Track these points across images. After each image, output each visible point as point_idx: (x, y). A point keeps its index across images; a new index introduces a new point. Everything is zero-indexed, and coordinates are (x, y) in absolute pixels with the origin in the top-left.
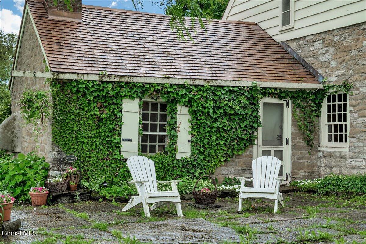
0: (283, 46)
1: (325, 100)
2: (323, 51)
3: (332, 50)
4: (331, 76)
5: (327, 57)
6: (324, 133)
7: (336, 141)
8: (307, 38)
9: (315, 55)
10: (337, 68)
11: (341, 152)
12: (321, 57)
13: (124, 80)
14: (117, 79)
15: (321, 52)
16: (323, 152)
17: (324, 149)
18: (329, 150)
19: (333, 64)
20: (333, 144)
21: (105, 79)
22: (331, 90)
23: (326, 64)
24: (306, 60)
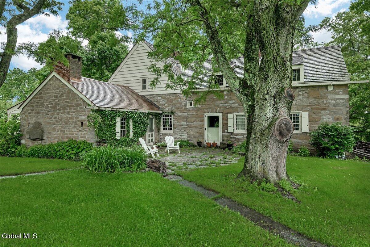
0: (143, 97)
1: (162, 116)
2: (162, 100)
3: (165, 100)
4: (165, 109)
5: (163, 103)
6: (162, 127)
7: (166, 130)
8: (154, 95)
9: (158, 101)
10: (168, 106)
11: (170, 134)
12: (161, 102)
13: (118, 110)
14: (116, 110)
15: (160, 100)
16: (162, 134)
17: (162, 133)
18: (165, 133)
19: (166, 105)
20: (165, 131)
21: (113, 110)
22: (165, 113)
23: (163, 105)
24: (154, 102)
